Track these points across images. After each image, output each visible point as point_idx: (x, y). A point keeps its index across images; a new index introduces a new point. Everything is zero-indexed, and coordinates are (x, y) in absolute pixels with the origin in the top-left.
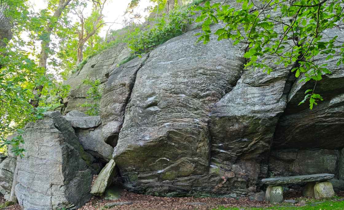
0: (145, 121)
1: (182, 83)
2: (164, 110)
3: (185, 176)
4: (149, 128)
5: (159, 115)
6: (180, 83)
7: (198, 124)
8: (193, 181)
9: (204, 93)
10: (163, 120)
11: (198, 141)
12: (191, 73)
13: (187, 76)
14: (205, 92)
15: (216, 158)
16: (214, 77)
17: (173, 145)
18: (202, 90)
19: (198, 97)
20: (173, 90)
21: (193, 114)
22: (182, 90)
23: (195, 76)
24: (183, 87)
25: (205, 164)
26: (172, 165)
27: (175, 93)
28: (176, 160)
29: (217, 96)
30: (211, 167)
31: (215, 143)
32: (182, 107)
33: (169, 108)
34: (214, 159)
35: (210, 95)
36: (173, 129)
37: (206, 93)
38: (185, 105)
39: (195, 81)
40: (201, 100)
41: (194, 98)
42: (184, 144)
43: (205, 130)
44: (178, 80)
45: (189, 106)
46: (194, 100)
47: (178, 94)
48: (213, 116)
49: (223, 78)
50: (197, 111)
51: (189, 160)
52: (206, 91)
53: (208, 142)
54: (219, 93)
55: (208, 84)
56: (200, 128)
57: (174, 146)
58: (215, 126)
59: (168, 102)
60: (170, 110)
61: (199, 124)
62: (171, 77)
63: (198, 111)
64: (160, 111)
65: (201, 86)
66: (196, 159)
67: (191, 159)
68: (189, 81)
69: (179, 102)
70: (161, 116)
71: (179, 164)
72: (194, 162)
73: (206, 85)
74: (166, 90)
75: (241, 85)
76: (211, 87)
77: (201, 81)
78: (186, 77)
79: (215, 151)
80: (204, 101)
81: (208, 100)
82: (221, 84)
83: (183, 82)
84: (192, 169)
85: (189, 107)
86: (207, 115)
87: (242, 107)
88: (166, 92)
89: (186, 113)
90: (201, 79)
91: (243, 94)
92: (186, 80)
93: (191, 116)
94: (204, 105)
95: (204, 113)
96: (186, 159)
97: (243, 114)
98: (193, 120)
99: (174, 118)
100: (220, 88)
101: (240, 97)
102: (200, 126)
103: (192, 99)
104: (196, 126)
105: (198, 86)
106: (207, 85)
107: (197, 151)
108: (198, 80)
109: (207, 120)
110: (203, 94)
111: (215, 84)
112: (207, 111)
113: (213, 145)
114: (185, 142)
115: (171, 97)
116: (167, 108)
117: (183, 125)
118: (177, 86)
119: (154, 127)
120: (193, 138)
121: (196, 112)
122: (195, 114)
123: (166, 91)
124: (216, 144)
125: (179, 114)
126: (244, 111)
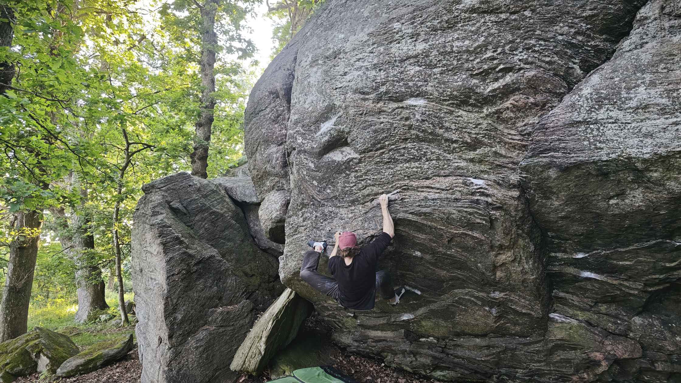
0: (329, 191)
1: (408, 58)
2: (369, 157)
3: (477, 336)
4: (341, 210)
5: (359, 174)
6: (402, 61)
7: (483, 194)
8: (500, 352)
9: (496, 85)
10: (373, 185)
11: (492, 247)
12: (438, 15)
13: (424, 29)
14: (496, 80)
15: (568, 292)
16: (527, 13)
17: (416, 257)
18: (484, 75)
19: (472, 101)
20: (383, 89)
21: (463, 164)
22: (411, 84)
23: (451, 26)
24: (412, 72)
25: (529, 311)
26: (433, 307)
27: (391, 99)
28: (440, 295)
29: (549, 86)
30: (553, 320)
31: (559, 251)
32: (422, 141)
33: (381, 148)
34: (562, 294)
35: (518, 89)
36: (404, 212)
37: (501, 81)
38: (431, 134)
39: (456, 44)
40: (485, 111)
41: (458, 106)
42: (450, 255)
43: (513, 214)
44: (393, 50)
45: (446, 135)
46: (461, 112)
47: (401, 101)
48: (537, 165)
49: (568, 13)
50: (475, 150)
51: (477, 298)
52: (502, 77)
53: (532, 248)
54: (556, 75)
55: (507, 47)
56: (493, 209)
57: (422, 258)
58: (548, 198)
59: (375, 131)
60: (386, 156)
61: (487, 195)
62: (373, 44)
63: (478, 150)
64: (360, 161)
65: (478, 60)
66: (497, 295)
67: (481, 294)
68: (432, 47)
69: (410, 127)
70: (366, 174)
71: (449, 305)
72: (492, 303)
73: (499, 50)
74: (364, 93)
75: (652, 27)
76: (521, 55)
77: (475, 41)
78: (419, 35)
79: (561, 274)
80: (499, 112)
81: (514, 106)
82: (560, 38)
83: (410, 53)
84: (490, 321)
85: (447, 140)
86: (513, 163)
87: (661, 121)
88: (365, 100)
89: (438, 159)
90: (476, 32)
91: (662, 65)
92: (421, 47)
93: (458, 168)
94: (501, 127)
95: (501, 155)
96: (466, 294)
97: (662, 151)
98: (465, 184)
99: (404, 180)
100: (556, 53)
101: (648, 77)
102: (489, 200)
103: (451, 113)
104: (477, 202)
105: (467, 60)
106: (503, 52)
107: (495, 274)
108: (464, 39)
109: (514, 178)
110: (490, 88)
111: (533, 42)
112: (514, 147)
113: (553, 254)
114: (450, 248)
115: (380, 112)
116: (377, 150)
117: (433, 200)
118: (392, 72)
119: (353, 208)
120: (473, 238)
121: (471, 155)
122: (472, 160)
123: (362, 96)
124: (565, 251)
125: (417, 164)
126: (668, 135)
